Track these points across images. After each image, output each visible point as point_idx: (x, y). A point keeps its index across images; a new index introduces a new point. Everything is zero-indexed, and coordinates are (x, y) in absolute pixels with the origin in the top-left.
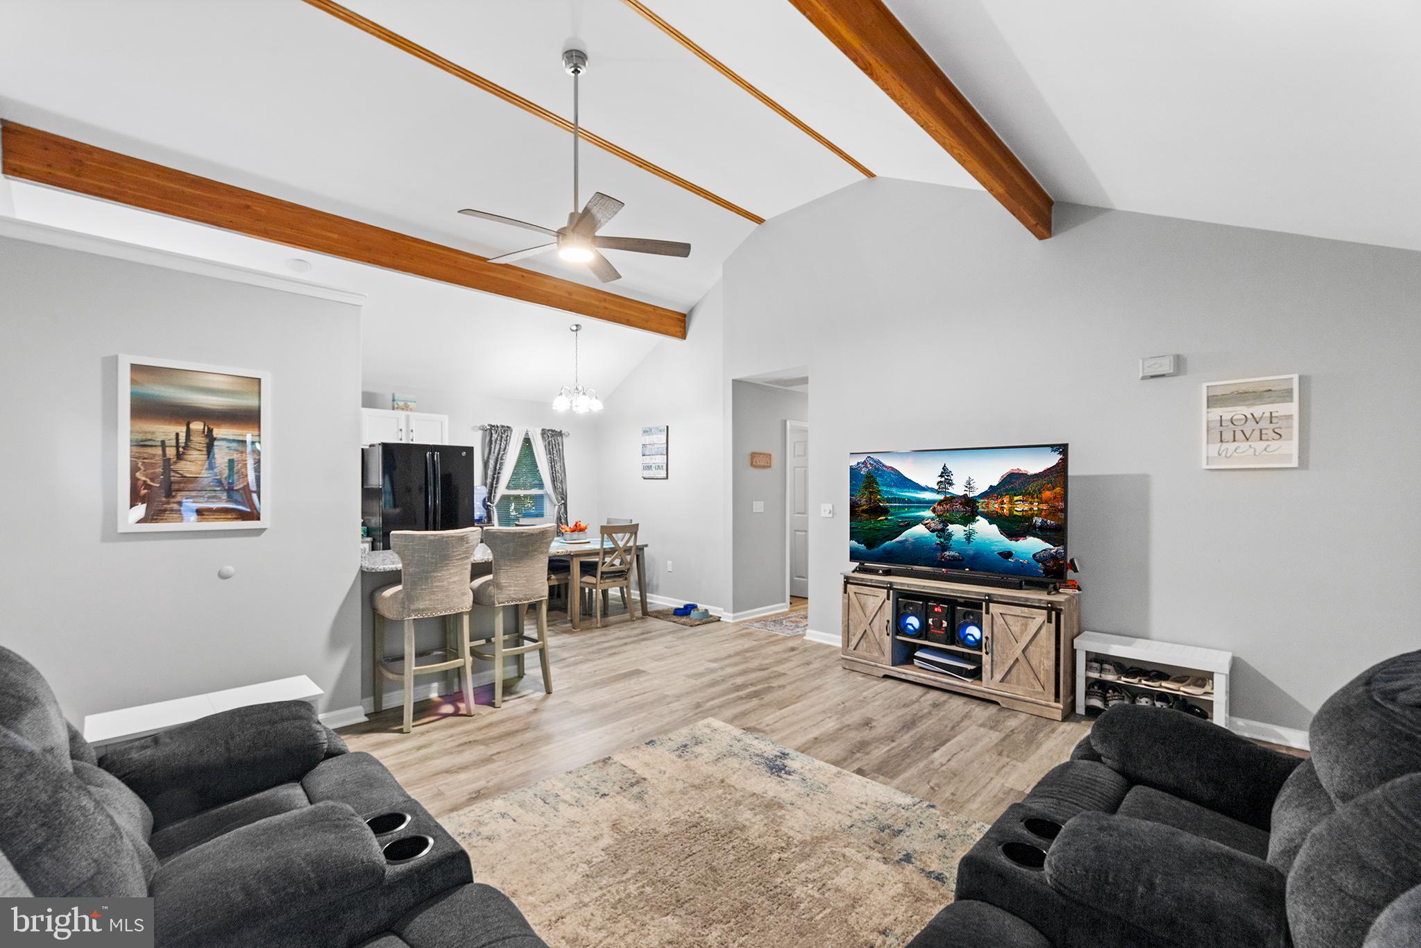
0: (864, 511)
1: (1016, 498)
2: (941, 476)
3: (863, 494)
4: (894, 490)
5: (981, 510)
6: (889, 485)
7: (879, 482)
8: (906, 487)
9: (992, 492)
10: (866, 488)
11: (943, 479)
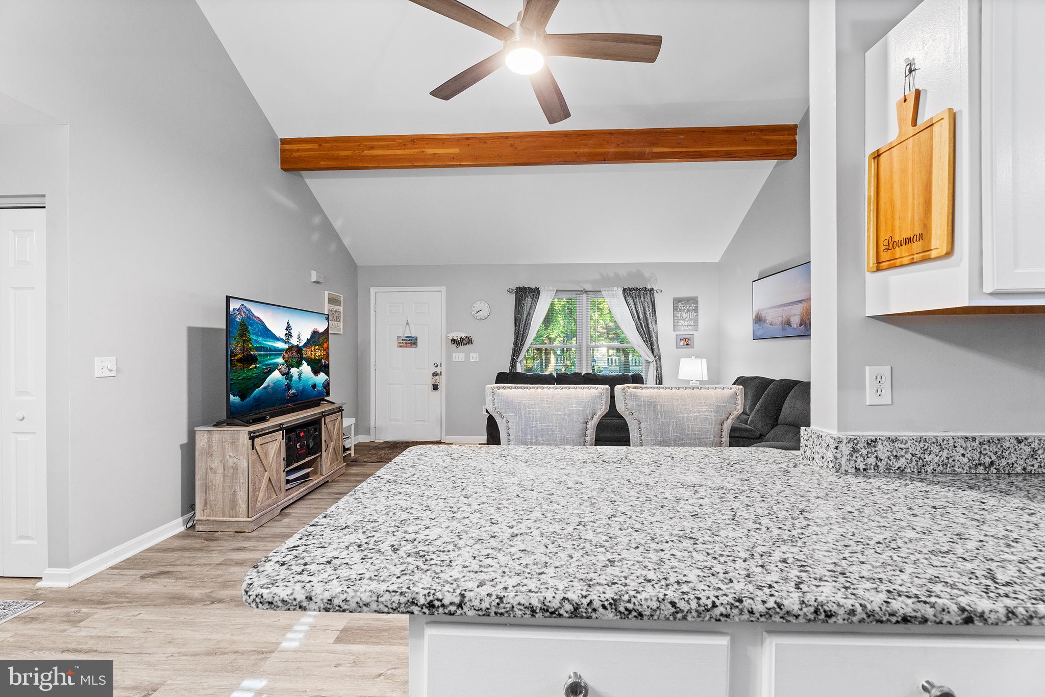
0: (239, 360)
1: (317, 347)
2: (287, 330)
3: (238, 342)
4: (260, 339)
5: (304, 356)
6: (257, 335)
7: (251, 331)
8: (268, 337)
9: (309, 343)
10: (241, 336)
11: (287, 332)
